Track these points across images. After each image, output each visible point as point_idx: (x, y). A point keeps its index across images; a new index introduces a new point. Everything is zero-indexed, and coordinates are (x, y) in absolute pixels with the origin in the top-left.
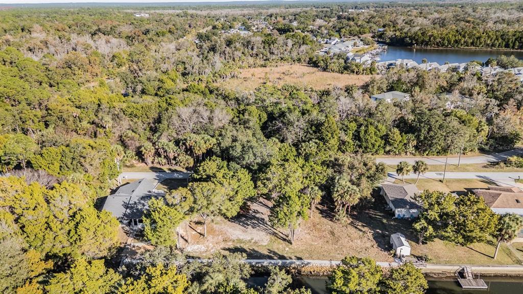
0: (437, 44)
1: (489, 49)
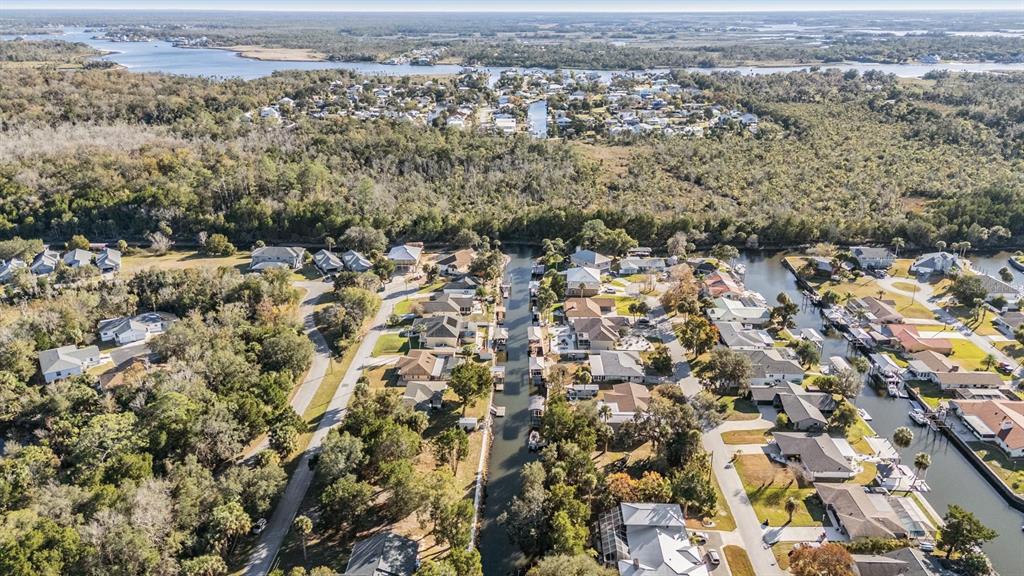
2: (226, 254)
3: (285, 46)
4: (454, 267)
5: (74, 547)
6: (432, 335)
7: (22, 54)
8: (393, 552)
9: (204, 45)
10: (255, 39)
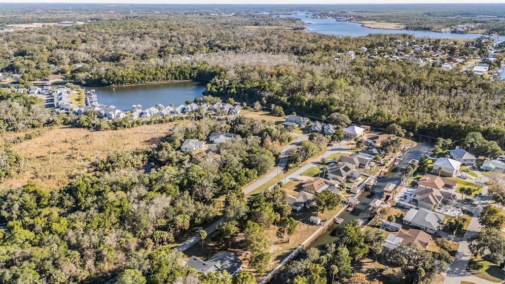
0: (130, 82)
1: (166, 82)
2: (280, 115)
3: (388, 22)
4: (375, 142)
5: (126, 210)
6: (331, 173)
7: (274, 23)
8: (227, 261)
9: (350, 20)
10: (375, 18)
